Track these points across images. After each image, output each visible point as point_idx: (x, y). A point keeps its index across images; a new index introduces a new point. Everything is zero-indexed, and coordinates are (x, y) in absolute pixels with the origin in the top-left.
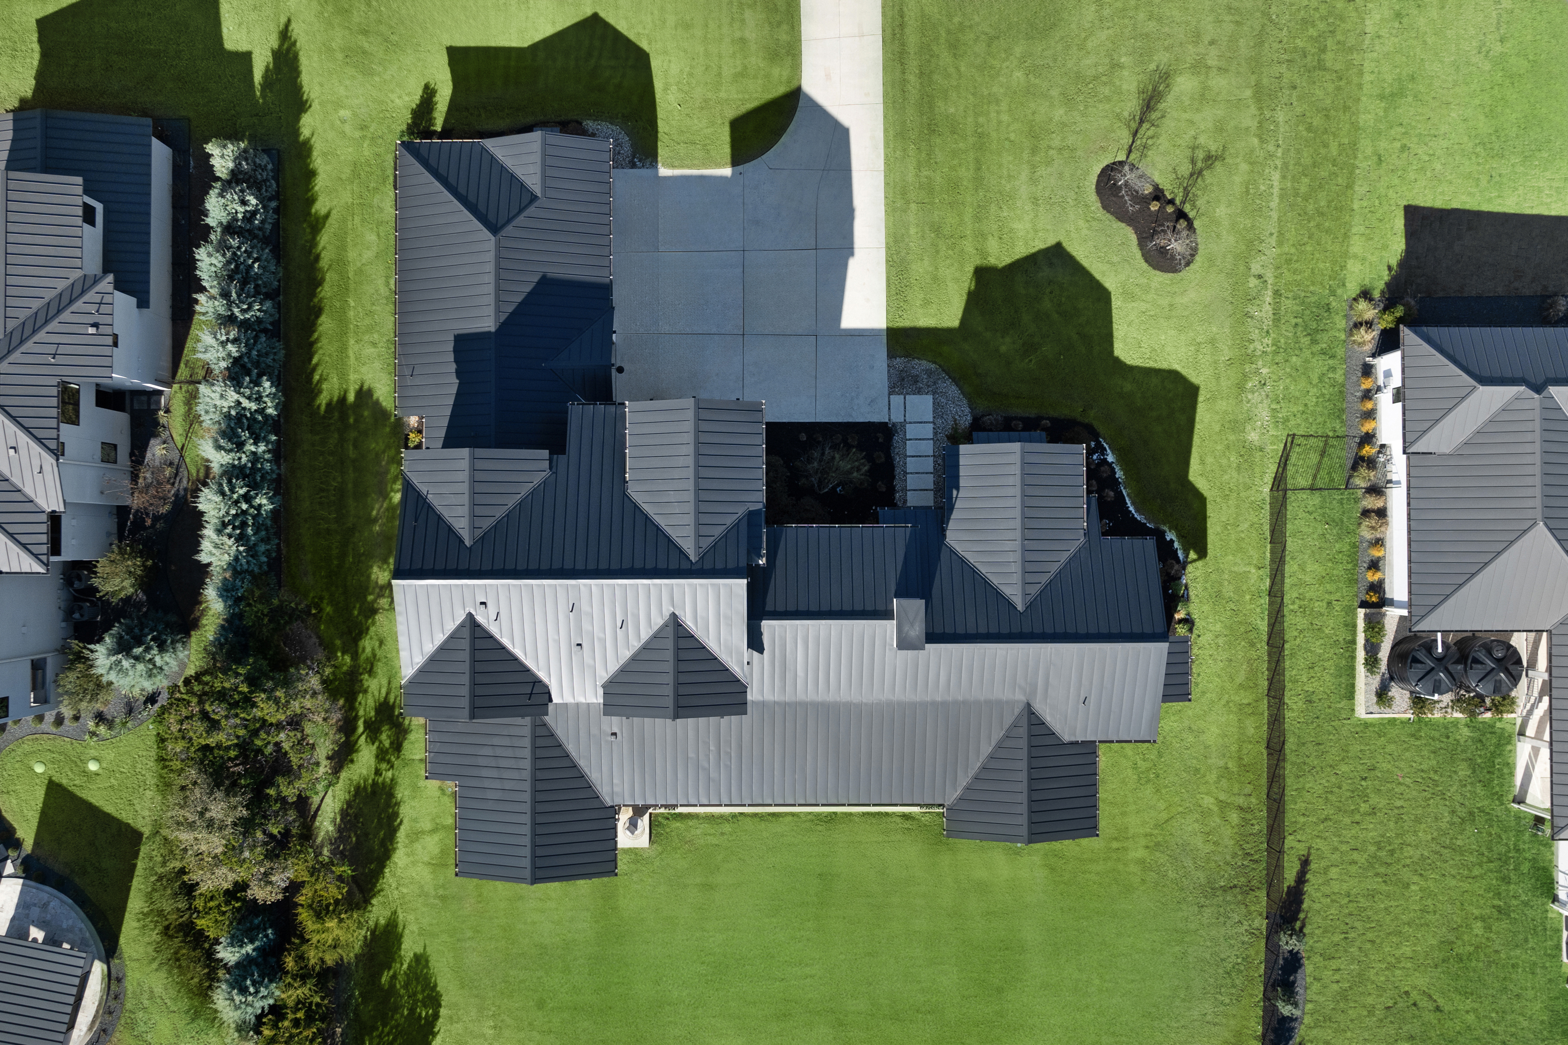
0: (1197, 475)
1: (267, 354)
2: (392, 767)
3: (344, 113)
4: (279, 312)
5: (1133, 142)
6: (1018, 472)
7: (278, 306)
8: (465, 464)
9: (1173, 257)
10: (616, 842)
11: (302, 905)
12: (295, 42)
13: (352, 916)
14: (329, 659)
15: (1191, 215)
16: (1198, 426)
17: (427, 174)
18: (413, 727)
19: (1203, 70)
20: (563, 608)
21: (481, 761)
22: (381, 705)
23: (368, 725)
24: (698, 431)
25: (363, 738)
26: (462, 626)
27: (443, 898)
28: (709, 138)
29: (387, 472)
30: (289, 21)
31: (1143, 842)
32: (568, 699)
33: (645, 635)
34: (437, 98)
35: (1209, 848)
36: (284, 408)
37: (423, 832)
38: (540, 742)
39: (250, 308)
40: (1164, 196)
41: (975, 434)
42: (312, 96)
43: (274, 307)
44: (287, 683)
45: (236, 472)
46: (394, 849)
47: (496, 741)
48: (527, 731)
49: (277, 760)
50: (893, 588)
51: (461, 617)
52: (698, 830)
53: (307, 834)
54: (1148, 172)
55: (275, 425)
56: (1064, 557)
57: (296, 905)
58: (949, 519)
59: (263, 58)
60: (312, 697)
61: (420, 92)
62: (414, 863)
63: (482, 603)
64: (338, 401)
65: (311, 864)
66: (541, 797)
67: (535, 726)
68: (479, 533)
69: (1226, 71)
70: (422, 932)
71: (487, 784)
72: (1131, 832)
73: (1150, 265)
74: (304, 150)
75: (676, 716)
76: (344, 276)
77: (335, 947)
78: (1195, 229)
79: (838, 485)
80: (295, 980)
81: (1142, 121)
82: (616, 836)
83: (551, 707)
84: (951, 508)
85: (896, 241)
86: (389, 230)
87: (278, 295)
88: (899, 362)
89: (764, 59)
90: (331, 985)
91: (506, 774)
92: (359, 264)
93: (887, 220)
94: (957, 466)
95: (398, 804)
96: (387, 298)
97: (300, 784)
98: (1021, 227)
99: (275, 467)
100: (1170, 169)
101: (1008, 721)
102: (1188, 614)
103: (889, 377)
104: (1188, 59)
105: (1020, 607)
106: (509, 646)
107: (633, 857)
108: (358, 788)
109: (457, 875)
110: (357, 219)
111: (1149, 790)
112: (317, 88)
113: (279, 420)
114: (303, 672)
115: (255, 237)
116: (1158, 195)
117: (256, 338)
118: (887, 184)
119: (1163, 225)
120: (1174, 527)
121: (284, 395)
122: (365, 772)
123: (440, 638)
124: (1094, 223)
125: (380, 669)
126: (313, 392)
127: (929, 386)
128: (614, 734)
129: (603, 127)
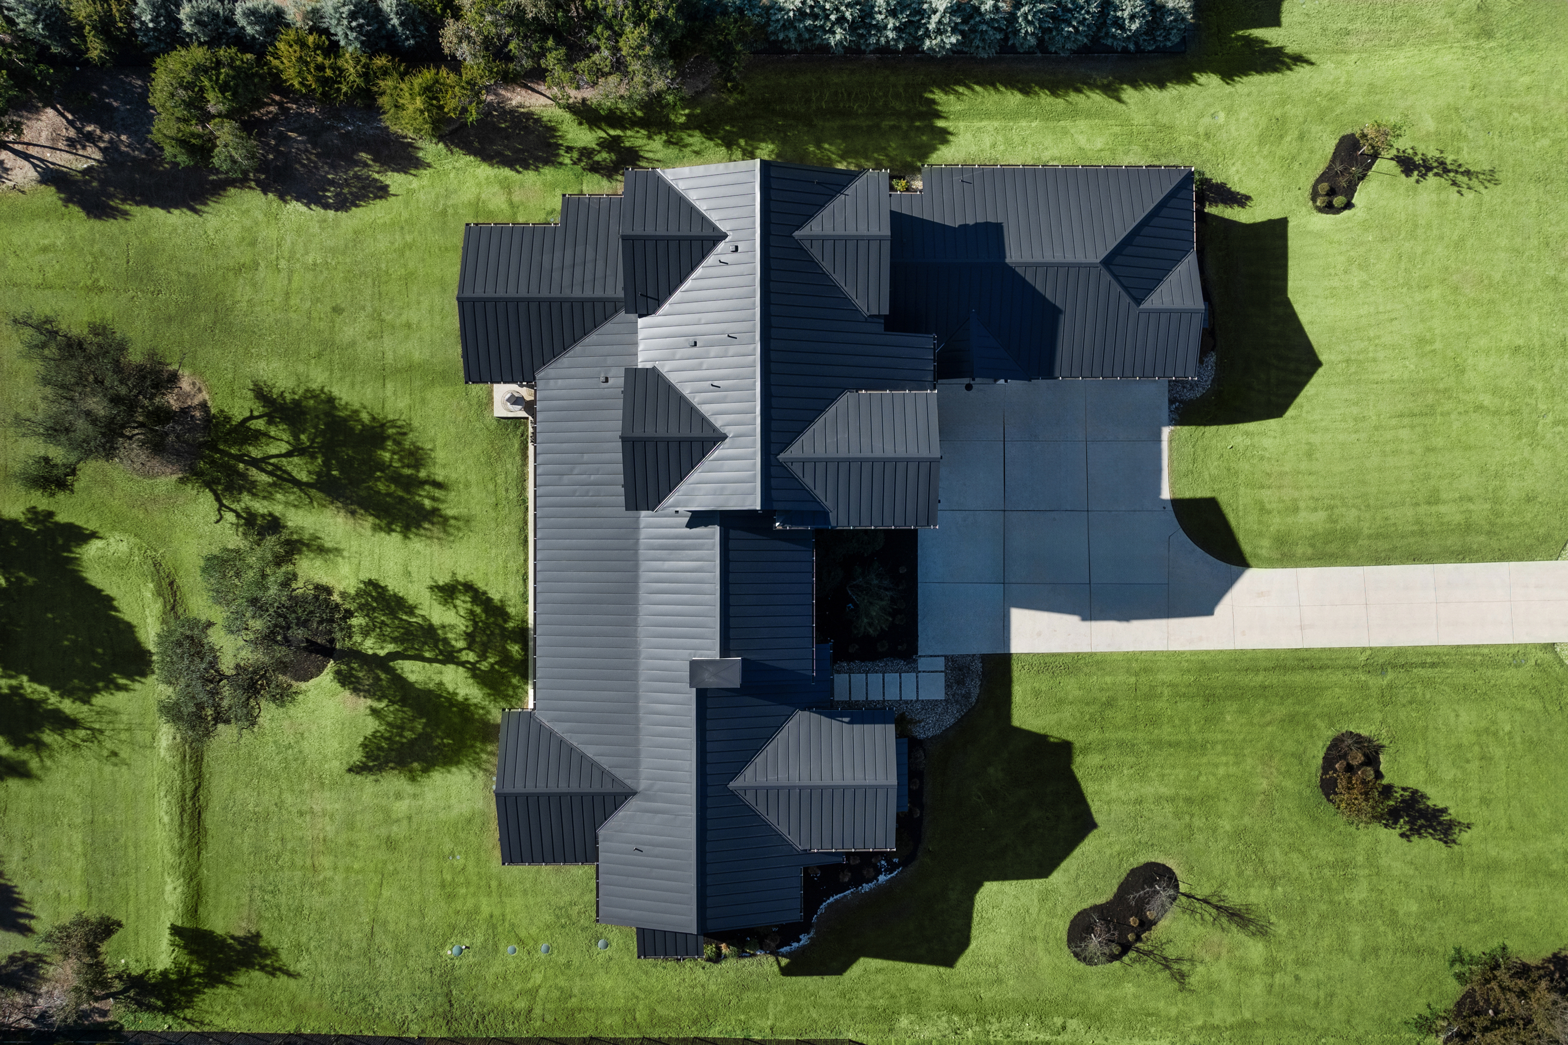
0: (865, 965)
1: (984, 40)
2: (575, 163)
3: (1222, 117)
4: (1025, 53)
5: (1198, 900)
6: (868, 782)
7: (1030, 52)
8: (874, 231)
9: (1083, 939)
10: (499, 382)
11: (437, 73)
12: (1291, 69)
13: (427, 122)
14: (682, 99)
15: (1126, 959)
16: (914, 966)
17: (1162, 197)
18: (614, 183)
19: (1270, 970)
20: (732, 328)
21: (580, 249)
22: (637, 152)
23: (617, 139)
24: (907, 461)
25: (604, 135)
26: (715, 228)
27: (444, 213)
28: (1199, 477)
29: (867, 159)
30: (1312, 64)
31: (497, 912)
32: (642, 334)
33: (705, 409)
34: (1237, 209)
35: (491, 979)
36: (930, 57)
37: (510, 193)
38: (599, 307)
39: (1029, 23)
40: (1144, 931)
41: (906, 740)
42: (1238, 86)
43: (1030, 47)
44: (658, 57)
45: (867, 9)
46: (492, 165)
47: (600, 264)
48: (610, 293)
49: (581, 49)
50: (752, 657)
51: (723, 227)
52: (511, 466)
53: (509, 79)
54: (1169, 915)
55: (914, 48)
56: (783, 829)
57: (438, 68)
58: (821, 714)
59: (1275, 37)
60: (644, 82)
61: (1243, 191)
62: (479, 185)
63: (737, 247)
64: (937, 110)
65: (478, 81)
66: (544, 307)
67: (615, 301)
68: (806, 245)
69: (1269, 992)
70: (411, 192)
71: (558, 254)
72: (507, 900)
73: (1076, 917)
74: (1185, 77)
75: (624, 439)
76: (1059, 117)
77: (396, 106)
78: (1111, 962)
79: (855, 605)
80: (363, 67)
81: (1218, 908)
82: (505, 382)
83: (633, 316)
84: (832, 716)
85: (1098, 662)
86: (1107, 159)
87: (1042, 52)
88: (978, 665)
89: (1278, 531)
90: (359, 102)
91: (567, 274)
92: (1073, 131)
93: (1119, 653)
94: (873, 721)
95: (537, 169)
96: (1039, 158)
97: (558, 71)
98: (1113, 787)
99: (871, 48)
100: (1171, 937)
101: (619, 773)
102: (725, 957)
103: (963, 656)
104: (1280, 955)
105: (732, 785)
106: (694, 275)
107: (485, 401)
108: (554, 129)
109: (467, 225)
110: (1117, 129)
111: (548, 918)
112: (1246, 90)
113: (918, 52)
114: (669, 74)
115: (1099, 29)
116: (1146, 925)
117: (999, 30)
118: (1155, 653)
119: (1115, 929)
120: (813, 942)
121: (943, 57)
122: (570, 136)
123: (702, 207)
124: (1117, 860)
125: (672, 152)
126: (946, 86)
127: (953, 696)
128: (607, 380)
129: (1209, 373)
